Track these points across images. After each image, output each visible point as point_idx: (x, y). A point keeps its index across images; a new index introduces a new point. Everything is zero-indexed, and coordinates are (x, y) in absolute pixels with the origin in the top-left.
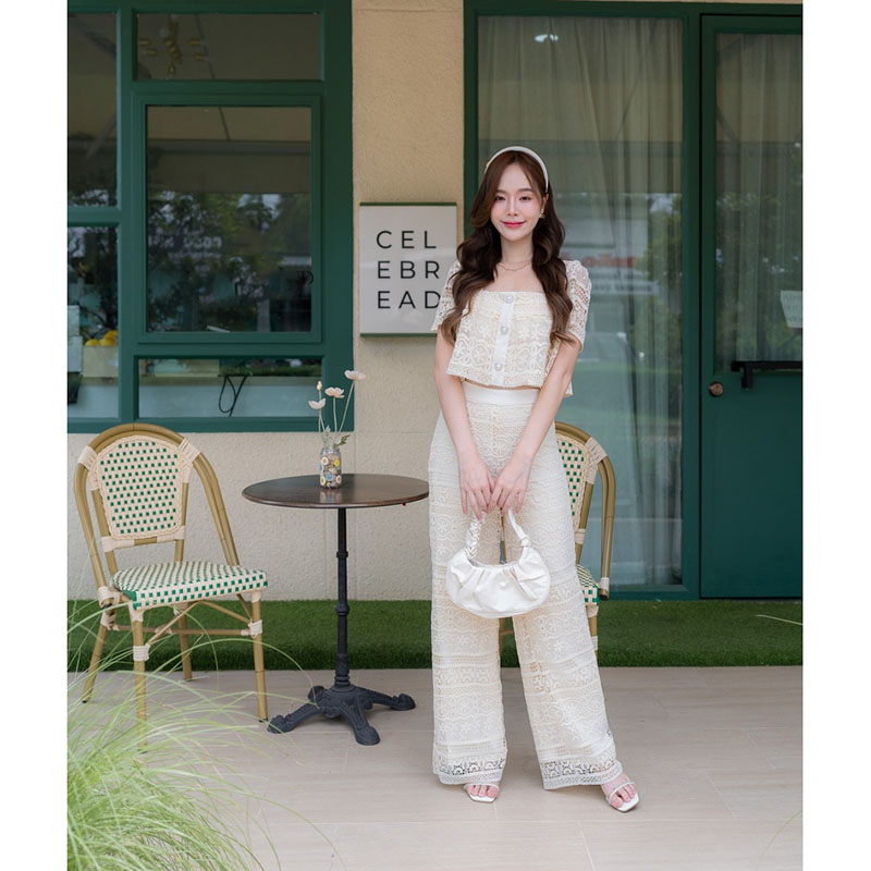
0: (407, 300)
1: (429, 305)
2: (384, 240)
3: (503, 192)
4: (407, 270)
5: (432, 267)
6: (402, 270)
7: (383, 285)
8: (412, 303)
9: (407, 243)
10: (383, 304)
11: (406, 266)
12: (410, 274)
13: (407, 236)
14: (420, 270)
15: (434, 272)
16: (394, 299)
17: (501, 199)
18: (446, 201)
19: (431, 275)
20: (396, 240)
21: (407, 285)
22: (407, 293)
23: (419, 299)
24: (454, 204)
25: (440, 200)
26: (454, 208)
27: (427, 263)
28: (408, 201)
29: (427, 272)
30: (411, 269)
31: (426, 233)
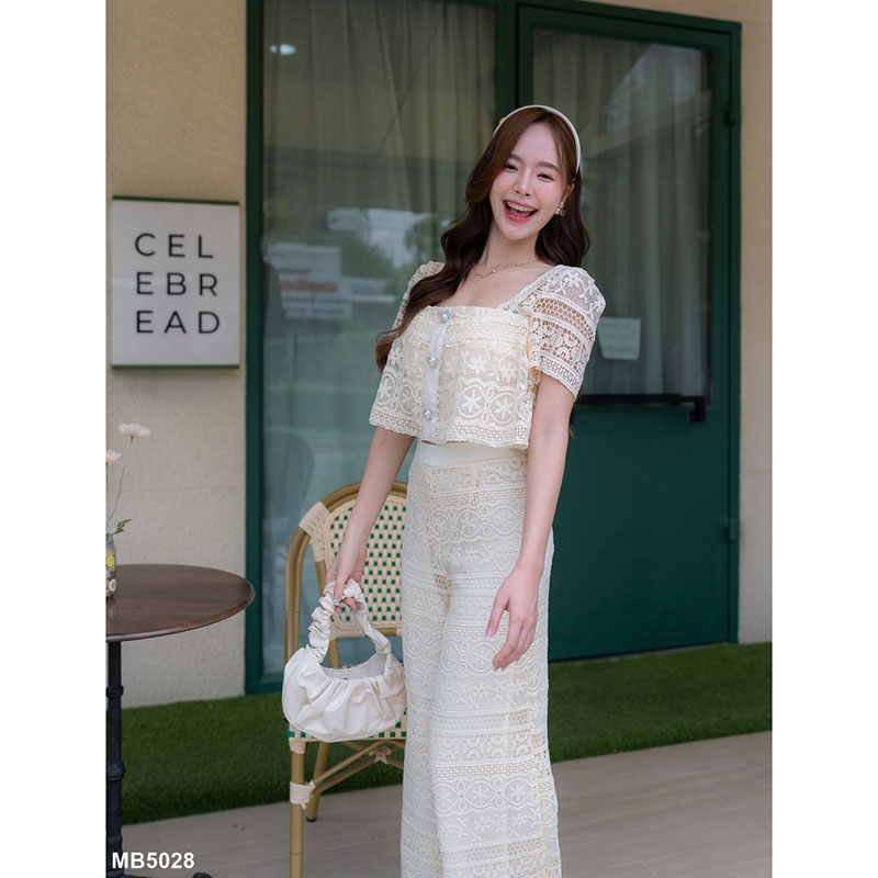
0: (175, 322)
1: (204, 329)
2: (145, 245)
3: (518, 159)
4: (177, 285)
5: (208, 282)
6: (169, 284)
7: (143, 303)
8: (181, 326)
9: (175, 250)
10: (143, 327)
11: (175, 279)
12: (180, 289)
13: (175, 241)
14: (192, 282)
15: (211, 288)
16: (159, 321)
17: (512, 167)
19: (206, 292)
20: (160, 246)
21: (175, 303)
22: (175, 313)
23: (191, 322)
24: (236, 203)
25: (215, 198)
26: (235, 209)
27: (202, 276)
29: (202, 288)
30: (181, 284)
31: (200, 238)
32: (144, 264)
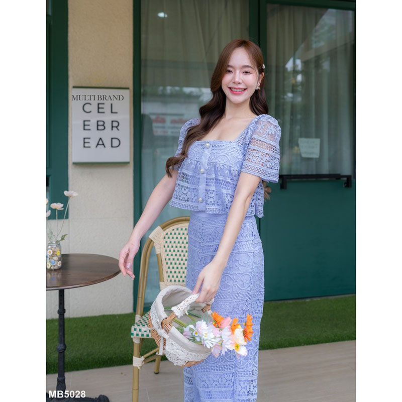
0: (101, 143)
1: (113, 145)
2: (87, 108)
4: (100, 126)
5: (115, 124)
6: (98, 125)
7: (86, 134)
8: (103, 144)
9: (100, 110)
10: (86, 145)
11: (100, 123)
13: (100, 106)
14: (108, 125)
15: (117, 127)
16: (93, 143)
18: (122, 86)
19: (115, 129)
20: (93, 108)
21: (101, 134)
22: (101, 139)
23: (107, 143)
24: (128, 88)
25: (119, 86)
26: (127, 91)
27: (112, 122)
28: (101, 86)
29: (112, 127)
30: (103, 125)
31: (112, 105)
32: (86, 117)
